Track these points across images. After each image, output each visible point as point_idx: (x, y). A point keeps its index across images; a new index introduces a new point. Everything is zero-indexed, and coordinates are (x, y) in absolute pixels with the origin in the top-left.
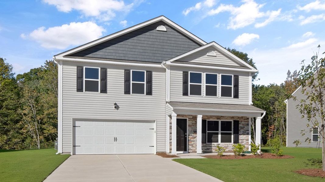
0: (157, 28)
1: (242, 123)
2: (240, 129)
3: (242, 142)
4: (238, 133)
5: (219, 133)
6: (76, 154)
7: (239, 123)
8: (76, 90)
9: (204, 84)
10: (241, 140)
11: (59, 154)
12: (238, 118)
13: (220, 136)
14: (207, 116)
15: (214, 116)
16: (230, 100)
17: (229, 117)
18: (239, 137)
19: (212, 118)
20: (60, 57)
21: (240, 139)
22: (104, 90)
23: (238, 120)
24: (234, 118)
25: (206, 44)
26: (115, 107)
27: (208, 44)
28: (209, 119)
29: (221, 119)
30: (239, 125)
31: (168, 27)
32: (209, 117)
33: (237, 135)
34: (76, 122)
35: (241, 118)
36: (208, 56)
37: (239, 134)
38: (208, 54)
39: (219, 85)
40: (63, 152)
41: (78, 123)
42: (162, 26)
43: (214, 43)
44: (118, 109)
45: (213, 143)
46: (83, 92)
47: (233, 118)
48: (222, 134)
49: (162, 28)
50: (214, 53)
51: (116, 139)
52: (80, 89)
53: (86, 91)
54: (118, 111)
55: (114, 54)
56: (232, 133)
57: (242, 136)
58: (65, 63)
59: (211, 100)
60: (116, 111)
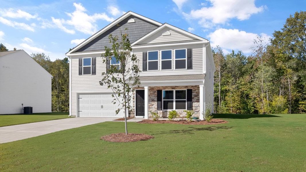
0: (128, 21)
1: (195, 91)
2: (194, 97)
3: (196, 109)
4: (191, 101)
5: (174, 101)
6: (80, 116)
7: (193, 91)
8: (78, 74)
9: (160, 60)
10: (195, 107)
11: (70, 116)
12: (192, 87)
13: (174, 103)
14: (163, 87)
15: (169, 86)
16: (184, 72)
17: (183, 86)
18: (193, 105)
19: (167, 88)
20: (69, 54)
21: (193, 106)
22: (94, 73)
23: (192, 88)
24: (188, 87)
25: (162, 24)
26: (100, 84)
27: (163, 24)
28: (165, 89)
29: (175, 89)
30: (193, 93)
31: (136, 19)
32: (165, 87)
33: (190, 102)
34: (80, 95)
35: (194, 87)
36: (163, 36)
37: (193, 101)
38: (163, 35)
39: (173, 60)
40: (72, 116)
41: (80, 96)
42: (132, 19)
43: (166, 25)
44: (102, 85)
45: (168, 110)
46: (82, 75)
47: (186, 87)
48: (176, 101)
49: (132, 20)
50: (168, 33)
51: (102, 107)
52: (80, 73)
53: (84, 74)
54: (103, 86)
55: (100, 47)
56: (186, 101)
57: (196, 103)
58: (73, 57)
59: (167, 72)
60: (101, 86)
